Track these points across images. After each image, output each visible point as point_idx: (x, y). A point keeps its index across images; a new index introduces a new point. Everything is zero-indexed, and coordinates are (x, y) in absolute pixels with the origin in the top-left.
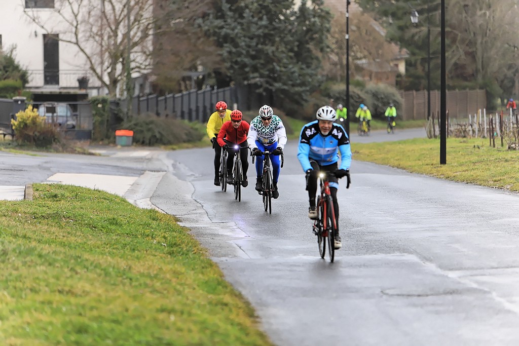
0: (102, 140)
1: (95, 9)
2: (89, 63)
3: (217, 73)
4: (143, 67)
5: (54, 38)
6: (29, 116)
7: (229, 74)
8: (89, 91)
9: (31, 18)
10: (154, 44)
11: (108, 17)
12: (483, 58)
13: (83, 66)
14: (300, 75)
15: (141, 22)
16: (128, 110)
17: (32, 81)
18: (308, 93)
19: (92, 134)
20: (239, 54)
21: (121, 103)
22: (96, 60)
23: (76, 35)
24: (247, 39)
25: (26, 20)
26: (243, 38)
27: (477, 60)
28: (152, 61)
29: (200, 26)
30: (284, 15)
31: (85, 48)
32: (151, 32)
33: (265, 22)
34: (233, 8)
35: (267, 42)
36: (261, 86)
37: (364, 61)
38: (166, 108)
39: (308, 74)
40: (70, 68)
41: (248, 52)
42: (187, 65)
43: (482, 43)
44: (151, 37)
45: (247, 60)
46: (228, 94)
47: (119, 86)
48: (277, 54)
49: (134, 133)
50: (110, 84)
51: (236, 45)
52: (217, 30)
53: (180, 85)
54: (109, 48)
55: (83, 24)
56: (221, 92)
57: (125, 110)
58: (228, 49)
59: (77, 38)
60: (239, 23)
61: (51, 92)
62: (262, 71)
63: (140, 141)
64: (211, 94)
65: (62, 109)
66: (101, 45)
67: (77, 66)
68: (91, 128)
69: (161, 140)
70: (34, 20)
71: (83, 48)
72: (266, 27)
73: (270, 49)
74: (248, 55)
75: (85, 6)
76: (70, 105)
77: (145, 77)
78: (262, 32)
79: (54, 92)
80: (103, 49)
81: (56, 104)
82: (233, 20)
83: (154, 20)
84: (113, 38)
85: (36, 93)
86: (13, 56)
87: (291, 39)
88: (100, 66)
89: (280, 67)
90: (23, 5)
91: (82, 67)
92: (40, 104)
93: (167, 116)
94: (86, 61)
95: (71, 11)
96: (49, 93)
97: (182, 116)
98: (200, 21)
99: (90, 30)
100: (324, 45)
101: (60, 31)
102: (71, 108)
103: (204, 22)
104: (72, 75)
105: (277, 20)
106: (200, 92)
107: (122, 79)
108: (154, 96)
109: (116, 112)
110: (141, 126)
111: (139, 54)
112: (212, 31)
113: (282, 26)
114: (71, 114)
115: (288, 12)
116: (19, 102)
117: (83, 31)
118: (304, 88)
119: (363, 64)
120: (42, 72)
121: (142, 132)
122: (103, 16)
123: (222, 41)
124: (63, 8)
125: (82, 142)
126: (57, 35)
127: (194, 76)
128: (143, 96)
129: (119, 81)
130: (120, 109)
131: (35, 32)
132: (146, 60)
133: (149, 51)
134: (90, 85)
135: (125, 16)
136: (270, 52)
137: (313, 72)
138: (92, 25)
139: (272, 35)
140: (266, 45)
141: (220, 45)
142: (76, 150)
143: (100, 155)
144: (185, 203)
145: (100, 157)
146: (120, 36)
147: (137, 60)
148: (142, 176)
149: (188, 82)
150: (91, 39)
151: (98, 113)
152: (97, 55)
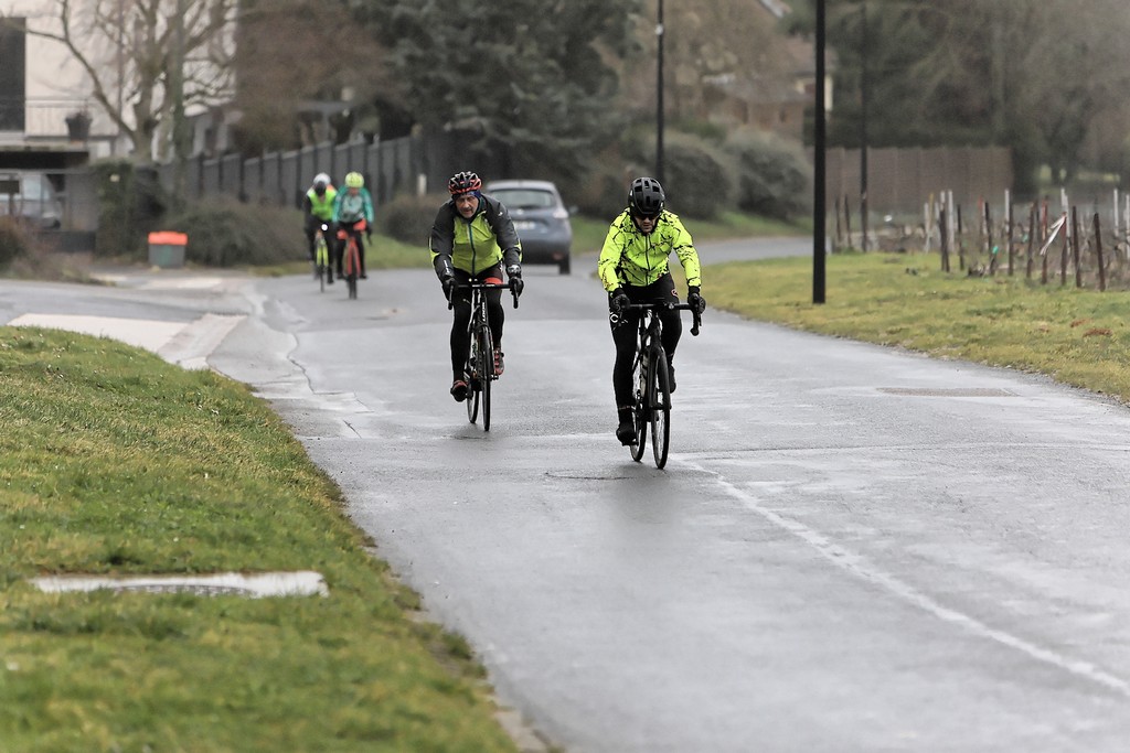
0: (119, 253)
2: (91, 82)
3: (381, 105)
4: (212, 92)
5: (16, 26)
7: (408, 108)
8: (91, 145)
10: (239, 38)
12: (1006, 72)
13: (76, 89)
14: (570, 111)
16: (177, 186)
18: (590, 152)
19: (97, 240)
20: (433, 63)
21: (161, 172)
22: (108, 77)
23: (64, 19)
24: (451, 30)
26: (441, 27)
27: (993, 78)
28: (232, 80)
31: (84, 49)
32: (230, 15)
35: (498, 35)
36: (481, 136)
37: (725, 79)
38: (261, 183)
39: (590, 110)
40: (47, 92)
41: (452, 58)
42: (314, 88)
43: (1003, 39)
44: (230, 27)
45: (451, 77)
46: (405, 154)
47: (157, 134)
48: (518, 61)
49: (189, 239)
50: (138, 130)
51: (425, 43)
52: (382, 8)
53: (297, 131)
54: (136, 50)
56: (388, 148)
57: (168, 185)
58: (406, 51)
59: (66, 28)
61: (7, 147)
62: (484, 102)
63: (201, 256)
64: (366, 154)
65: (33, 185)
66: (120, 43)
67: (65, 90)
68: (96, 226)
69: (248, 254)
71: (79, 49)
73: (503, 51)
74: (453, 64)
76: (49, 176)
77: (217, 113)
78: (486, 13)
79: (15, 147)
80: (124, 51)
81: (19, 174)
84: (146, 28)
87: (551, 27)
88: (116, 90)
89: (526, 91)
91: (74, 92)
93: (263, 201)
94: (86, 79)
96: (2, 149)
99: (94, 10)
100: (627, 42)
101: (29, 12)
102: (52, 182)
104: (53, 109)
106: (340, 148)
107: (163, 118)
108: (235, 156)
109: (150, 193)
110: (205, 224)
111: (205, 63)
112: (370, 10)
114: (52, 198)
117: (81, 13)
118: (579, 141)
119: (722, 84)
121: (206, 236)
123: (394, 32)
125: (76, 256)
126: (22, 21)
127: (328, 108)
128: (210, 158)
129: (156, 123)
130: (160, 186)
132: (218, 76)
133: (225, 55)
134: (94, 130)
136: (502, 57)
137: (600, 104)
139: (507, 19)
140: (494, 42)
141: (389, 41)
142: (62, 274)
143: (113, 284)
144: (271, 365)
145: (113, 289)
146: (161, 24)
147: (198, 77)
148: (196, 322)
149: (315, 125)
150: (97, 30)
151: (112, 195)
152: (109, 64)
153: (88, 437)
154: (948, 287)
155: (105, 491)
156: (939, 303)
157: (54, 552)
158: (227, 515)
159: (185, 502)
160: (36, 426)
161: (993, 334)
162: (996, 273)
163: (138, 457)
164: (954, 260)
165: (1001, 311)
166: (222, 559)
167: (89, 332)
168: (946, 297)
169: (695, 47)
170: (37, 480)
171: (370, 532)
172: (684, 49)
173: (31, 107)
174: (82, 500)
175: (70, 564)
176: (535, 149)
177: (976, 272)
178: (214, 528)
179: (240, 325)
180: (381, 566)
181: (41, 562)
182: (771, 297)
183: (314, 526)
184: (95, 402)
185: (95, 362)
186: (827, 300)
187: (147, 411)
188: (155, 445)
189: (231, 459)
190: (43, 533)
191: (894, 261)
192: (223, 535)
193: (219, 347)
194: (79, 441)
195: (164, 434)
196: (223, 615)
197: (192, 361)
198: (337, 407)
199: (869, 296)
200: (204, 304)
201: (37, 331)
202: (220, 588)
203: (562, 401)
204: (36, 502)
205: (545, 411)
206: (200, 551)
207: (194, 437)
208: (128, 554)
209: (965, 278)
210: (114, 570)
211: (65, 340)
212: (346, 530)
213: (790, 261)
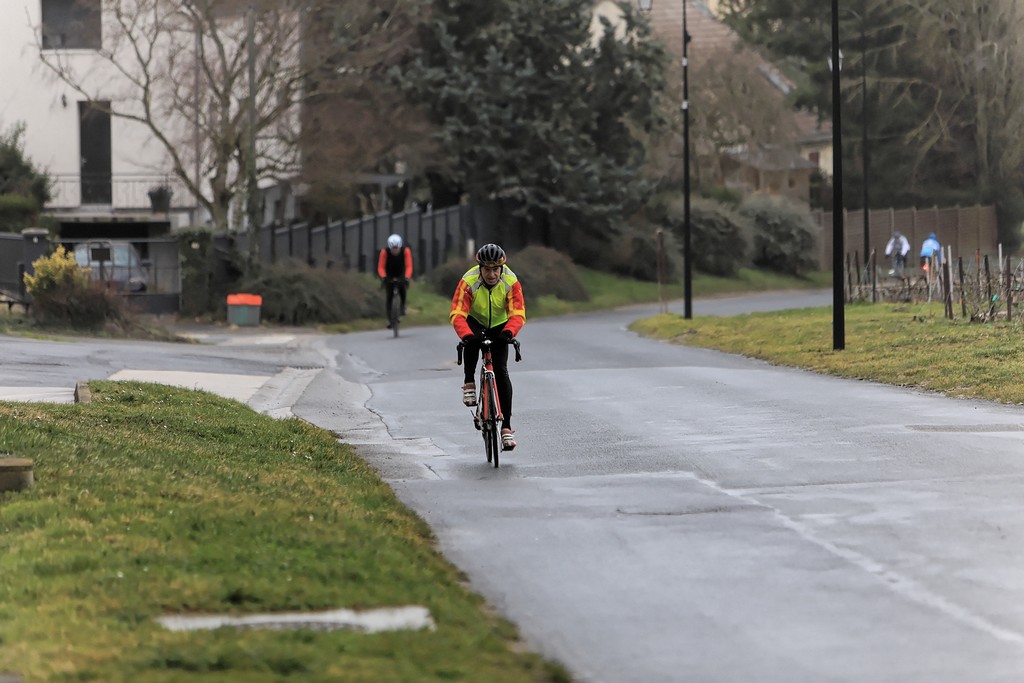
0: (200, 314)
1: (183, 52)
2: (171, 159)
3: (433, 177)
4: (280, 166)
5: (102, 109)
6: (58, 267)
7: (456, 180)
8: (172, 216)
9: (55, 70)
10: (303, 118)
11: (211, 67)
12: (989, 138)
13: (158, 166)
14: (602, 180)
15: (276, 76)
16: (252, 253)
17: (57, 195)
18: (621, 217)
19: (180, 302)
20: (478, 138)
21: (237, 240)
22: (186, 153)
23: (146, 103)
24: (493, 108)
25: (44, 75)
26: (484, 106)
27: (979, 144)
28: (299, 155)
29: (395, 82)
30: (570, 56)
31: (165, 129)
32: (296, 97)
33: (529, 71)
34: (464, 43)
35: (536, 113)
36: (524, 202)
37: (739, 149)
38: (327, 248)
39: (620, 178)
40: (135, 169)
41: (495, 133)
42: (372, 162)
43: (986, 109)
44: (296, 107)
46: (455, 220)
47: (232, 206)
48: (554, 136)
49: (263, 299)
50: (215, 201)
51: (471, 120)
52: (431, 89)
53: (358, 202)
54: (211, 129)
55: (160, 82)
56: (440, 215)
57: (246, 254)
58: (453, 128)
59: (147, 111)
60: (476, 75)
61: (95, 219)
62: (525, 173)
63: (275, 316)
64: (421, 221)
65: (121, 252)
66: (196, 123)
67: (147, 167)
68: (180, 289)
69: (317, 312)
70: (61, 75)
71: (159, 129)
72: (531, 81)
73: (541, 126)
74: (495, 138)
75: (163, 46)
76: (135, 244)
77: (285, 186)
78: (524, 92)
79: (103, 218)
80: (201, 131)
81: (109, 243)
82: (464, 68)
83: (303, 72)
84: (220, 109)
85: (65, 221)
86: (19, 147)
87: (584, 105)
88: (194, 165)
89: (562, 163)
90: (38, 44)
91: (156, 169)
92: (77, 244)
93: (329, 264)
94: (166, 156)
95: (134, 56)
96: (91, 221)
97: (362, 267)
98: (396, 71)
99: (173, 93)
100: (652, 117)
101: (113, 96)
102: (138, 250)
103: (403, 74)
104: (137, 184)
105: (556, 68)
106: (396, 216)
107: (238, 191)
108: (303, 225)
109: (227, 258)
110: (278, 286)
111: (274, 141)
112: (420, 91)
113: (565, 78)
114: (139, 264)
115: (579, 49)
116: (36, 240)
117: (160, 97)
118: (611, 207)
119: (737, 154)
120: (77, 178)
121: (279, 296)
122: (201, 66)
123: (444, 110)
124: (118, 49)
125: (162, 317)
126: (107, 104)
127: (385, 180)
128: (281, 226)
129: (233, 195)
130: (237, 253)
131: (64, 98)
132: (286, 153)
133: (293, 134)
134: (174, 203)
135: (244, 65)
136: (541, 132)
137: (629, 173)
138: (177, 84)
139: (543, 98)
140: (533, 118)
141: (438, 120)
142: (150, 333)
143: (197, 342)
144: (351, 414)
145: (197, 346)
146: (234, 106)
147: (268, 153)
148: (278, 375)
149: (373, 196)
150: (176, 112)
151: (193, 260)
152: (187, 143)
153: (198, 484)
154: (953, 332)
155: (219, 533)
156: (947, 348)
157: (177, 592)
158: (335, 555)
159: (293, 543)
160: (149, 475)
161: (1002, 375)
162: (996, 319)
163: (245, 500)
164: (957, 308)
165: (1007, 354)
166: (333, 596)
167: (184, 386)
168: (953, 341)
169: (712, 121)
170: (155, 524)
171: (462, 567)
172: (701, 124)
173: (117, 182)
174: (199, 543)
175: (192, 603)
176: (572, 215)
177: (978, 319)
178: (323, 567)
179: (317, 376)
180: (476, 599)
181: (167, 601)
182: (793, 344)
183: (412, 563)
184: (199, 450)
185: (194, 414)
186: (846, 346)
187: (247, 458)
188: (258, 490)
189: (329, 502)
190: (165, 574)
191: (902, 310)
192: (333, 574)
193: (301, 397)
194: (190, 487)
195: (267, 479)
196: (341, 650)
197: (280, 412)
198: (414, 451)
199: (884, 342)
200: (283, 358)
201: (136, 385)
202: (334, 624)
203: (622, 443)
204: (156, 545)
205: (607, 452)
206: (313, 589)
207: (293, 482)
208: (246, 592)
209: (969, 324)
210: (234, 608)
211: (164, 393)
212: (440, 565)
213: (807, 311)
